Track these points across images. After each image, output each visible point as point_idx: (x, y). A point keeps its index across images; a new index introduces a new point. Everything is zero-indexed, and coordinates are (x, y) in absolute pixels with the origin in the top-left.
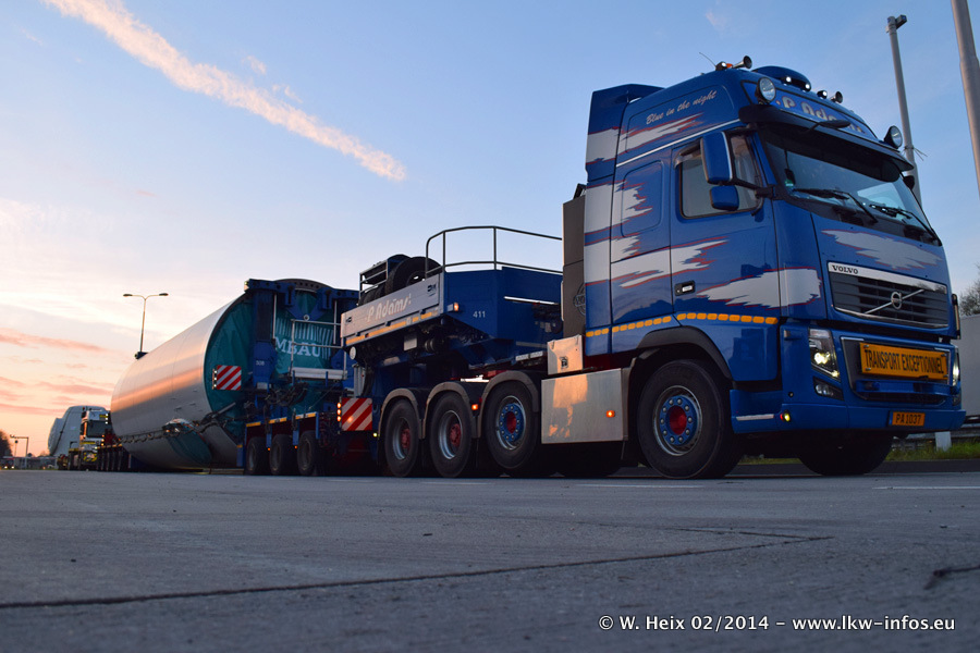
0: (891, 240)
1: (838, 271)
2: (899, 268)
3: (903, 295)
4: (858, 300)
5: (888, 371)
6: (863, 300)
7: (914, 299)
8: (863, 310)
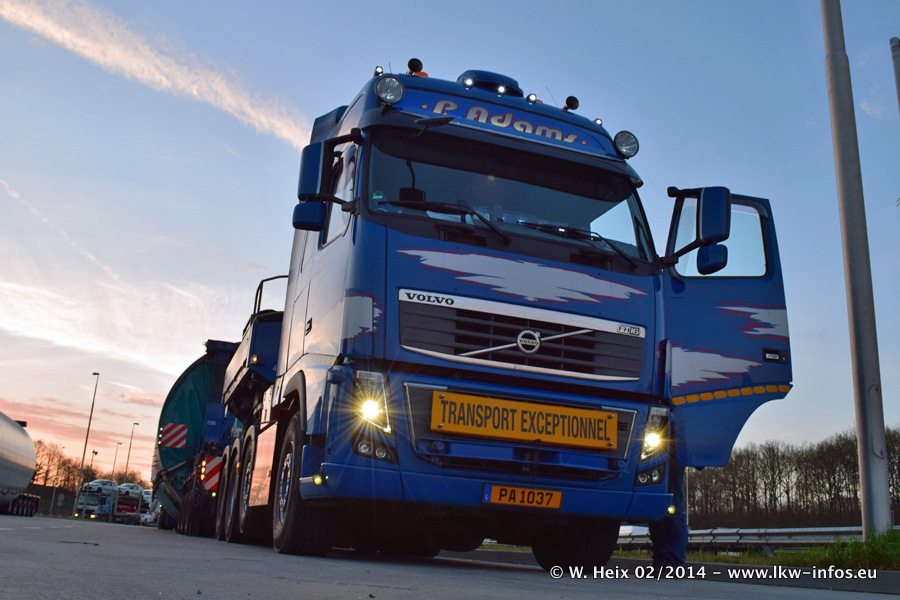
0: (535, 265)
1: (415, 300)
2: (540, 300)
3: (542, 336)
4: (453, 338)
5: (488, 430)
6: (459, 338)
7: (568, 340)
8: (457, 352)
